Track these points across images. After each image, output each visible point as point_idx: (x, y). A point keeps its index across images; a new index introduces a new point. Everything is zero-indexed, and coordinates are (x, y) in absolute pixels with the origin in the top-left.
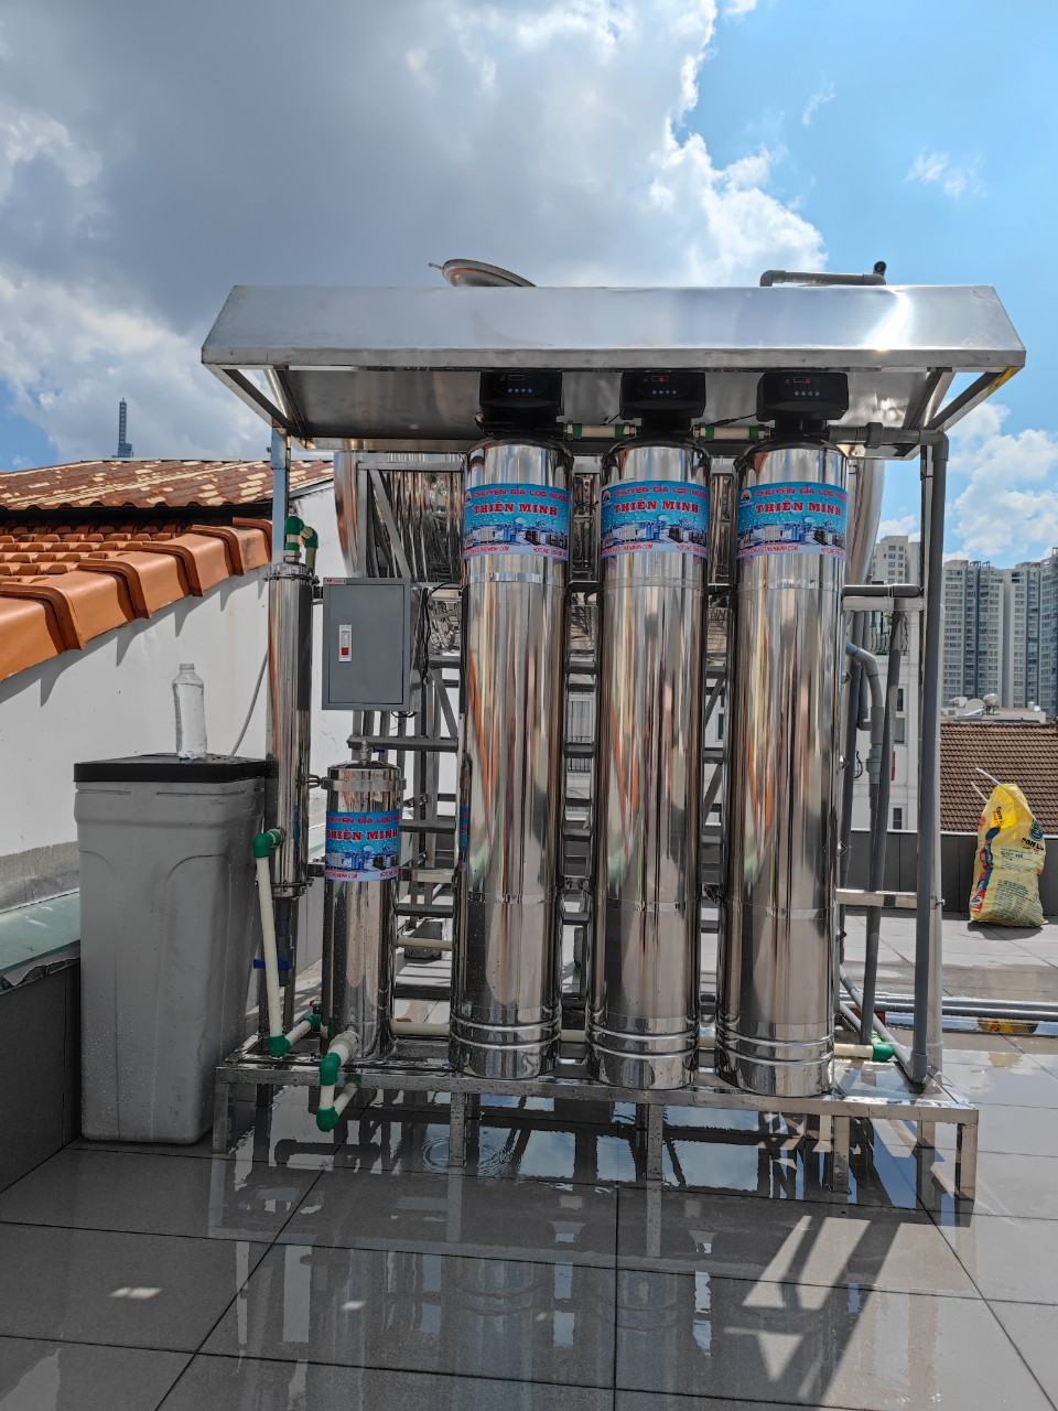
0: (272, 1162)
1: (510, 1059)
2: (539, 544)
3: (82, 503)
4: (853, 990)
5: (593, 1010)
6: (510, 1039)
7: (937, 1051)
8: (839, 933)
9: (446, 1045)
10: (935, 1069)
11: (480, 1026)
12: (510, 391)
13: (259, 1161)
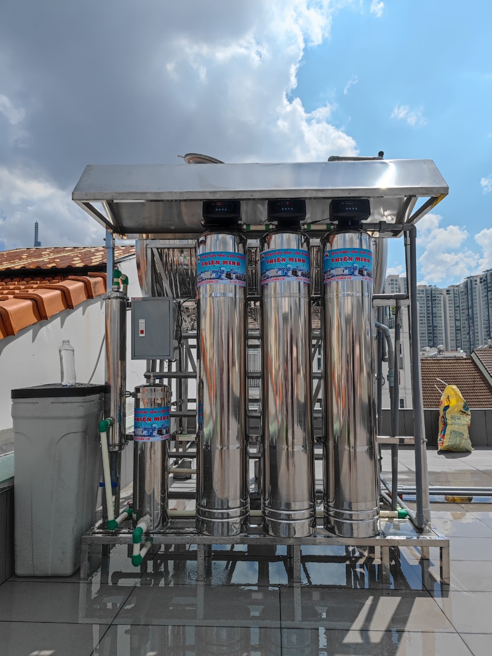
0: (110, 583)
1: (225, 526)
2: (232, 279)
3: (16, 268)
4: (387, 485)
5: (265, 500)
6: (225, 516)
7: (428, 513)
8: (379, 457)
9: (194, 520)
10: (428, 521)
11: (211, 510)
12: (217, 210)
13: (104, 583)
